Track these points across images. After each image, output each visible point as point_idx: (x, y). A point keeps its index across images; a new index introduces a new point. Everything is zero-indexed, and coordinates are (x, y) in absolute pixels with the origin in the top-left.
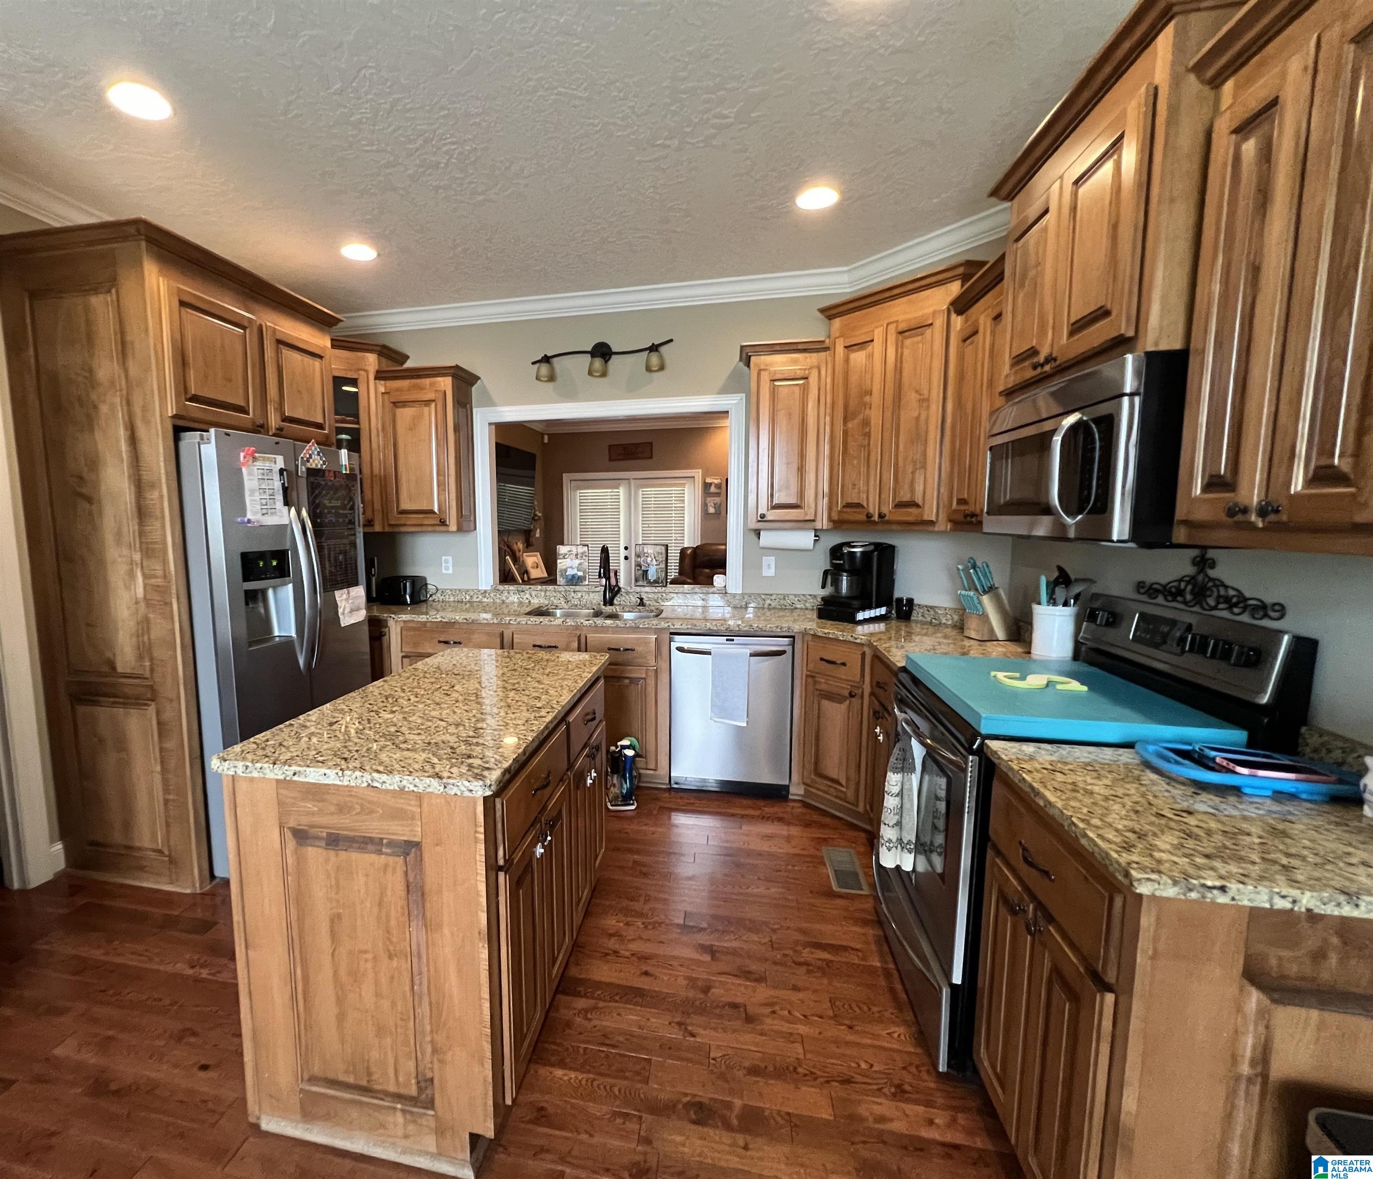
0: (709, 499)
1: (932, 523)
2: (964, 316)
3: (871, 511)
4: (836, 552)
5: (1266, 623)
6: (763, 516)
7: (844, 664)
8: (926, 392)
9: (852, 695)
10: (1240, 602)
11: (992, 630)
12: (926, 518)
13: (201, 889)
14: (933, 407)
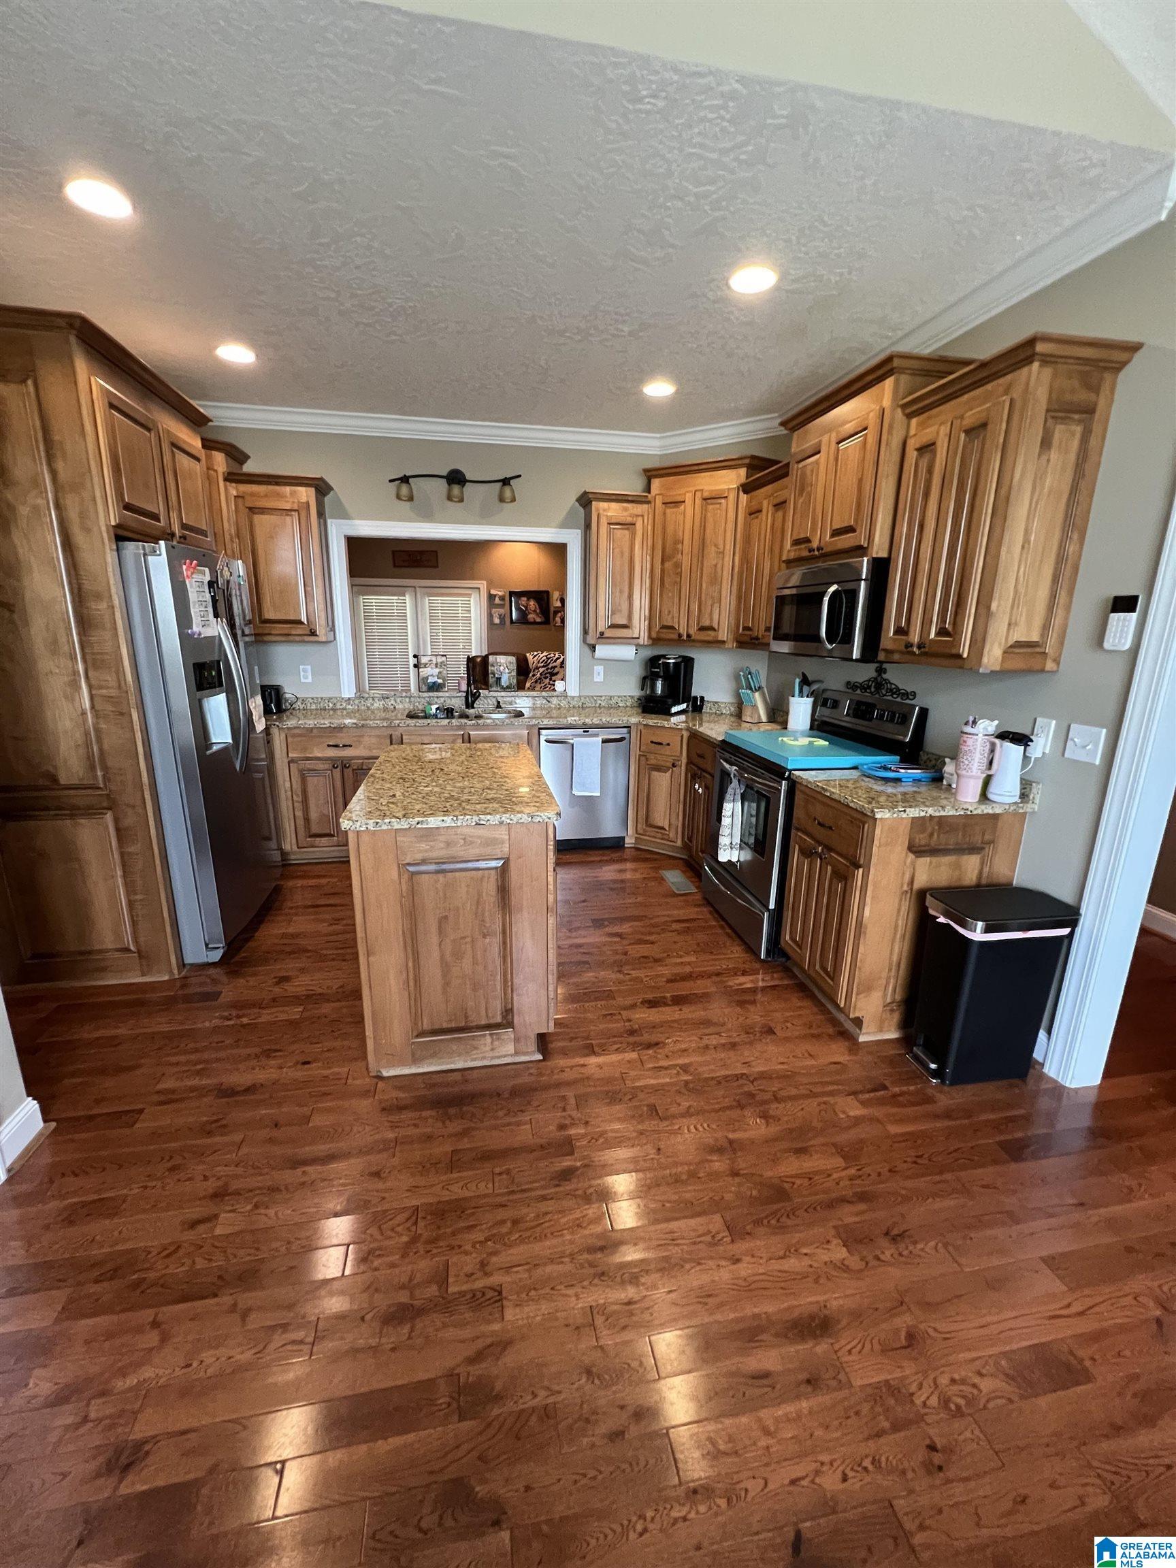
0: (494, 610)
1: (724, 642)
2: (749, 496)
3: (681, 631)
4: (653, 662)
5: (908, 701)
6: (602, 634)
7: (668, 744)
8: (721, 547)
9: (674, 765)
10: (897, 691)
11: (759, 716)
12: (720, 638)
13: (179, 974)
14: (726, 559)
